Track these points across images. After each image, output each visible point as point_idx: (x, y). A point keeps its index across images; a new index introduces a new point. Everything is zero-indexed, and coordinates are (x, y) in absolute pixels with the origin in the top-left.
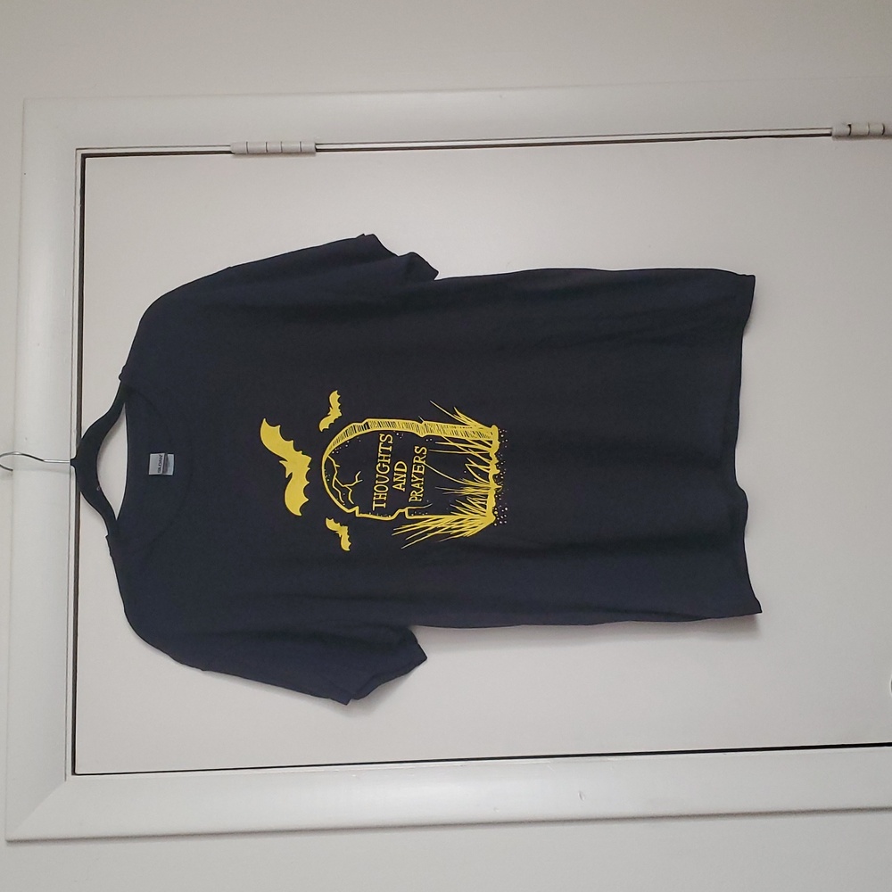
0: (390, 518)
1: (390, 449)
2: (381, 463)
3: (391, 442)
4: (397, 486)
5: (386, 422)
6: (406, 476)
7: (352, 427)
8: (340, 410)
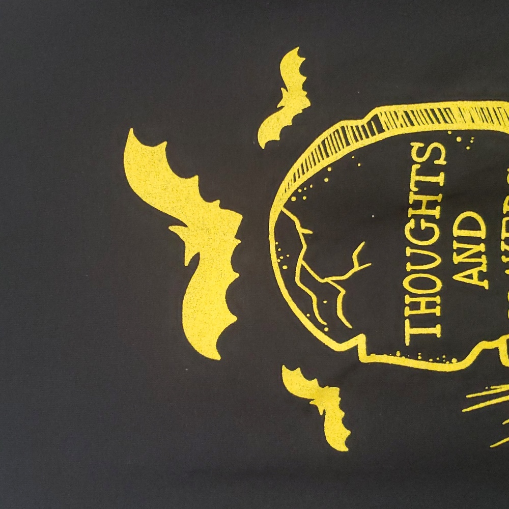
0: (454, 366)
1: (440, 179)
3: (442, 161)
4: (465, 277)
5: (426, 110)
6: (483, 250)
7: (337, 131)
8: (306, 93)
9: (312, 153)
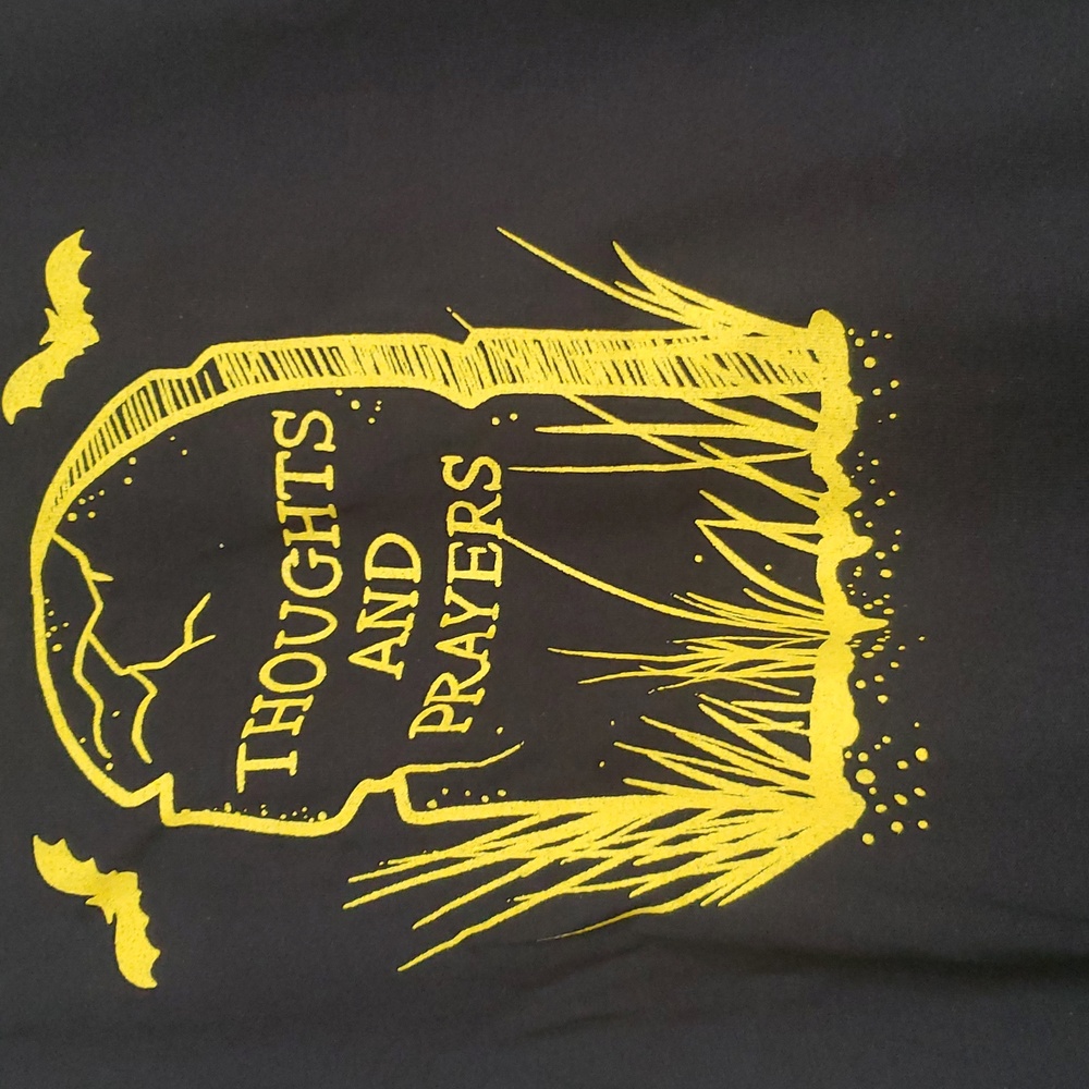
0: (322, 826)
1: (327, 478)
2: (303, 547)
3: (327, 446)
4: (368, 656)
5: (298, 351)
6: (414, 604)
7: (144, 389)
8: (90, 317)
9: (100, 431)
